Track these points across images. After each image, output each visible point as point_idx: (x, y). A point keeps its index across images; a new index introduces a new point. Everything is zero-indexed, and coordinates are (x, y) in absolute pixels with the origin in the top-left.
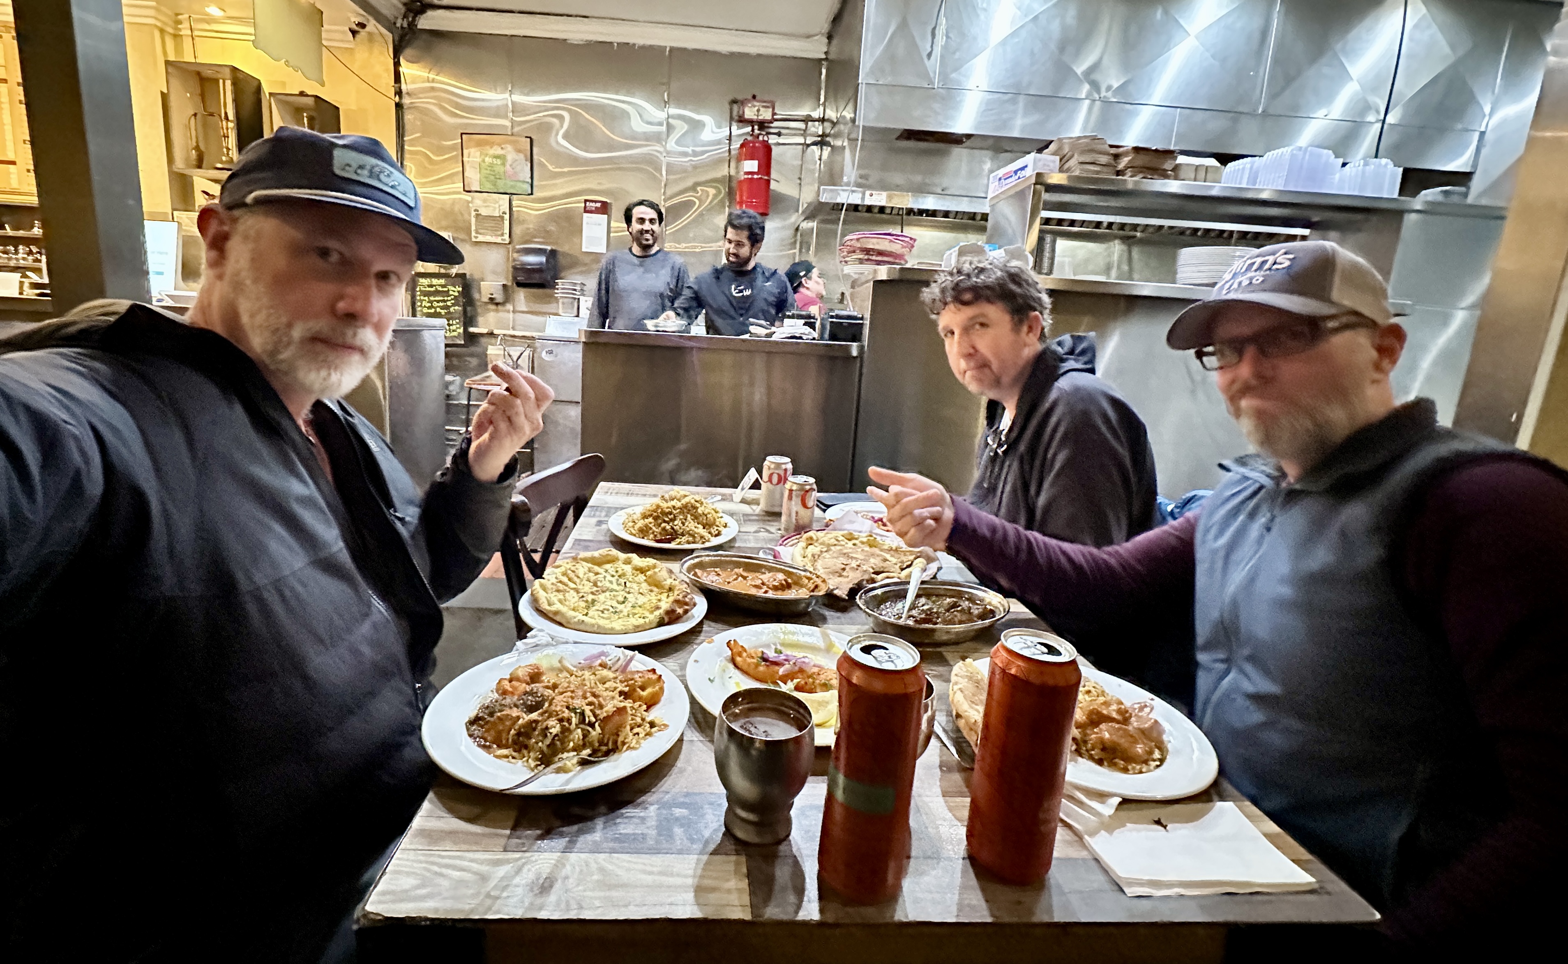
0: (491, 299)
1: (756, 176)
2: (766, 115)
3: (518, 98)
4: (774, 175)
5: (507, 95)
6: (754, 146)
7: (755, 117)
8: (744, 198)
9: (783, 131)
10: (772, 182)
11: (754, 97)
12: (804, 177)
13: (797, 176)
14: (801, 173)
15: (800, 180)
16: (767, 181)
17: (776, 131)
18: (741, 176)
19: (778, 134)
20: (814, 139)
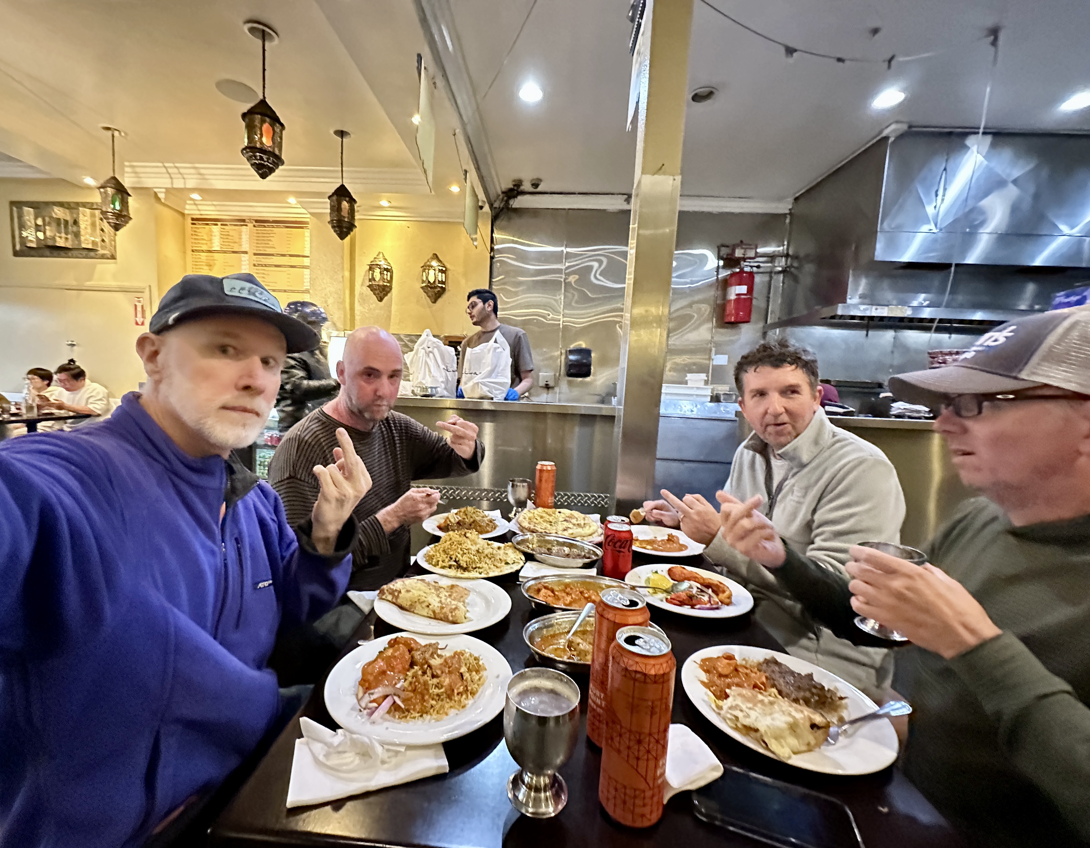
0: (547, 385)
1: (743, 297)
2: (751, 254)
3: (569, 250)
4: (755, 294)
5: (563, 248)
6: (742, 277)
7: (742, 256)
9: (761, 265)
10: (754, 300)
11: (742, 242)
12: (771, 295)
13: (766, 295)
14: (769, 293)
15: (768, 298)
16: (751, 300)
17: (756, 264)
18: (732, 297)
19: (758, 267)
20: (780, 269)
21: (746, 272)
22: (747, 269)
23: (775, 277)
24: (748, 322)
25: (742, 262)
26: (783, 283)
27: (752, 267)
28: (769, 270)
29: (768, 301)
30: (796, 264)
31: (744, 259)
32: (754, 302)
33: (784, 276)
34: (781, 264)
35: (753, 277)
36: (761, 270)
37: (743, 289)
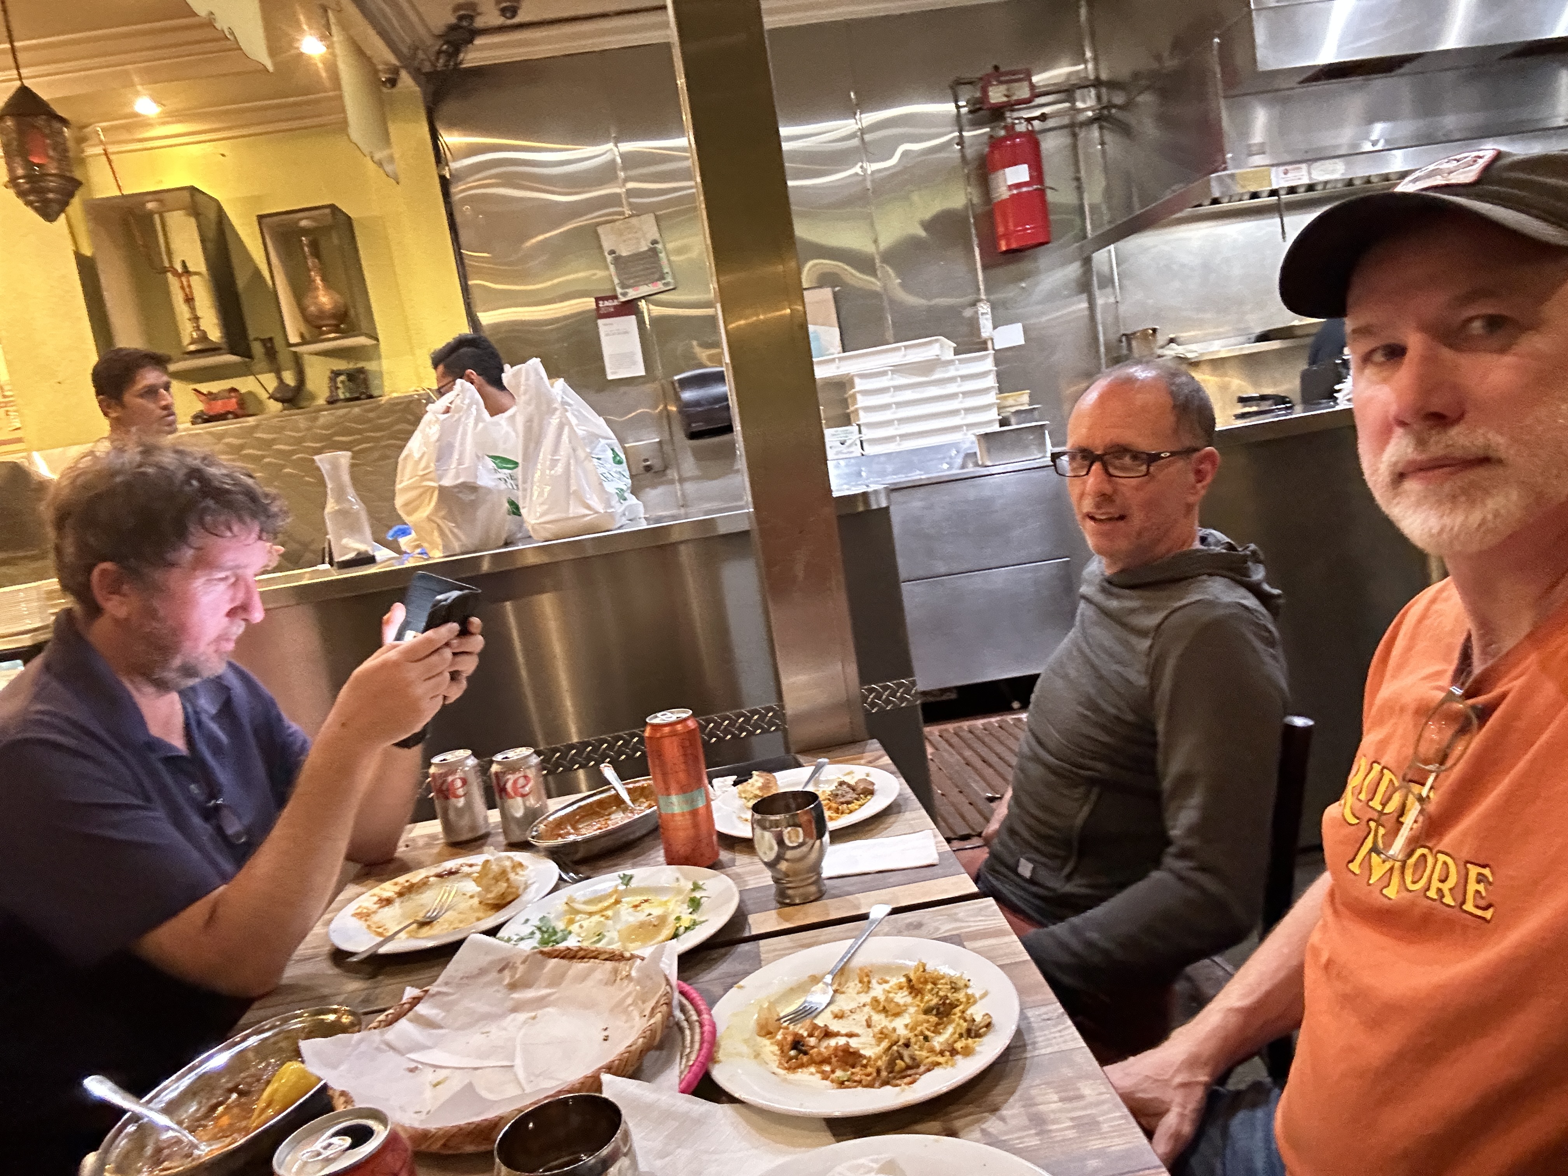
0: (648, 468)
1: (1024, 189)
2: (1022, 91)
4: (1048, 178)
5: (611, 145)
6: (1014, 145)
7: (1005, 99)
8: (1012, 228)
9: (1049, 111)
10: (1049, 193)
11: (996, 69)
12: (1083, 173)
13: (1070, 174)
14: (1078, 170)
15: (1078, 179)
16: (1042, 192)
17: (1037, 113)
18: (1002, 193)
19: (1043, 117)
20: (1090, 114)
21: (1020, 135)
22: (1021, 127)
23: (1082, 134)
24: (1047, 243)
25: (1008, 114)
26: (1102, 143)
27: (1029, 120)
28: (1066, 121)
29: (1079, 189)
30: (1119, 99)
31: (1011, 106)
32: (1050, 196)
33: (1101, 128)
34: (1087, 103)
35: (1036, 145)
36: (1051, 123)
37: (1019, 174)
